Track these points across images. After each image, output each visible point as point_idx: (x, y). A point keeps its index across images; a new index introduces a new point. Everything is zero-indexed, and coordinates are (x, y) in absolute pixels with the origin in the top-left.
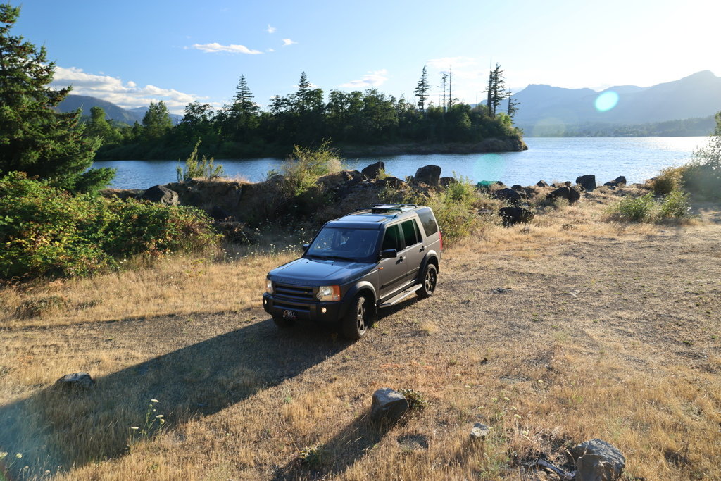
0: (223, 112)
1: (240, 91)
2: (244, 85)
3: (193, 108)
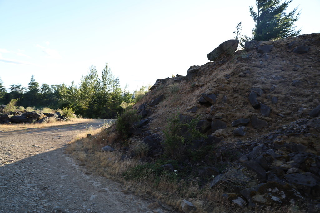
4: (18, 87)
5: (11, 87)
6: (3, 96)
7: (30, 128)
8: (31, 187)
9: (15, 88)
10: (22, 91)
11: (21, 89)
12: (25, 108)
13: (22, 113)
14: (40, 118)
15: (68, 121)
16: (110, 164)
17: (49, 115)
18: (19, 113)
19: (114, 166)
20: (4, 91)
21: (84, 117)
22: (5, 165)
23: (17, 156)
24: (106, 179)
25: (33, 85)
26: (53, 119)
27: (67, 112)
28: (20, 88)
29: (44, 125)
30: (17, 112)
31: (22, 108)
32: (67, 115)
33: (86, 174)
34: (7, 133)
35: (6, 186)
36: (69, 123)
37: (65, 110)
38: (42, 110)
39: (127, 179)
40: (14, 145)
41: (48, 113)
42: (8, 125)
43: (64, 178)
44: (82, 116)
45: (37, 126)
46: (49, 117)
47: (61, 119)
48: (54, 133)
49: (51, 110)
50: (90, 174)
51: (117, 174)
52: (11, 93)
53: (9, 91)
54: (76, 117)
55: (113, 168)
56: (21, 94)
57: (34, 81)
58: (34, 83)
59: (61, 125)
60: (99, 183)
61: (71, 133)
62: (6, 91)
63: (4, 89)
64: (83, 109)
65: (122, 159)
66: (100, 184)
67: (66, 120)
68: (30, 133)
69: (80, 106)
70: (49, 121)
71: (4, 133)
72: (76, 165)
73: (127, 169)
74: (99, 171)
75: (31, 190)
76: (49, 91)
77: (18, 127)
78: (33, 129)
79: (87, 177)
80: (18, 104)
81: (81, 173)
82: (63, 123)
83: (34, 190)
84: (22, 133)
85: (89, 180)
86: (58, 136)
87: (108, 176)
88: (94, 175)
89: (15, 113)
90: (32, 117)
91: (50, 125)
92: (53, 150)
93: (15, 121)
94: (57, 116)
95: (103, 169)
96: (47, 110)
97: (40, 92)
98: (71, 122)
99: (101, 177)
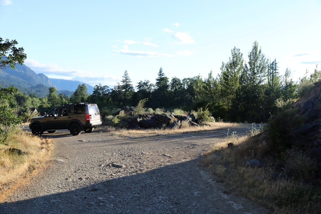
0: (114, 90)
1: (125, 78)
2: (127, 75)
3: (98, 87)
4: (145, 84)
5: (138, 84)
6: (131, 96)
7: (160, 134)
8: (163, 199)
9: (143, 85)
10: (150, 89)
11: (149, 86)
12: (154, 109)
13: (151, 116)
14: (171, 122)
15: (204, 126)
16: (256, 184)
17: (181, 118)
18: (148, 116)
19: (262, 187)
20: (131, 91)
21: (225, 121)
22: (136, 173)
23: (148, 166)
24: (251, 202)
25: (162, 80)
26: (185, 123)
27: (203, 115)
28: (147, 86)
29: (176, 130)
30: (146, 115)
31: (151, 110)
32: (203, 118)
33: (225, 192)
34: (137, 139)
35: (139, 196)
36: (206, 128)
37: (200, 111)
38: (173, 112)
39: (280, 205)
40: (144, 153)
41: (179, 116)
42: (137, 130)
43: (198, 194)
44: (222, 120)
45: (167, 131)
46: (181, 121)
47: (195, 123)
48: (187, 141)
49: (182, 111)
50: (230, 193)
51: (266, 198)
52: (138, 92)
53: (136, 90)
54: (214, 121)
55: (261, 189)
56: (149, 92)
57: (162, 76)
58: (163, 78)
59: (196, 131)
60: (241, 205)
61: (207, 141)
62: (134, 90)
63: (132, 88)
64: (224, 109)
65: (274, 178)
66: (242, 207)
67: (202, 125)
68: (160, 140)
69: (220, 106)
70: (181, 126)
71: (134, 139)
72: (212, 181)
73: (280, 192)
74: (241, 191)
75: (162, 203)
76: (181, 87)
77: (147, 133)
78: (163, 135)
79: (226, 197)
80: (147, 106)
81: (218, 191)
82: (199, 128)
83: (165, 203)
84: (152, 140)
85: (228, 200)
86: (192, 145)
87: (253, 199)
88: (234, 195)
89: (144, 116)
90: (162, 121)
91: (182, 130)
92: (186, 162)
93: (144, 125)
94: (190, 119)
95: (247, 188)
96: (178, 112)
97: (170, 89)
98: (208, 126)
99: (243, 199)
